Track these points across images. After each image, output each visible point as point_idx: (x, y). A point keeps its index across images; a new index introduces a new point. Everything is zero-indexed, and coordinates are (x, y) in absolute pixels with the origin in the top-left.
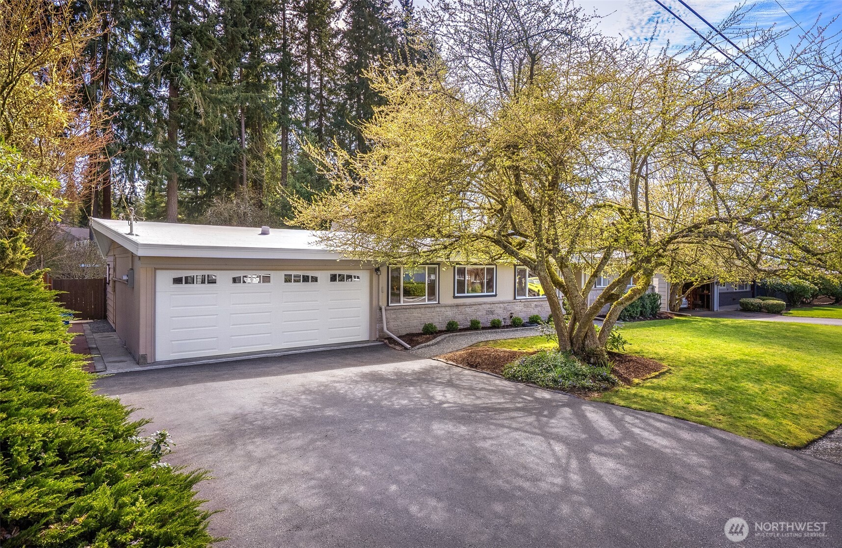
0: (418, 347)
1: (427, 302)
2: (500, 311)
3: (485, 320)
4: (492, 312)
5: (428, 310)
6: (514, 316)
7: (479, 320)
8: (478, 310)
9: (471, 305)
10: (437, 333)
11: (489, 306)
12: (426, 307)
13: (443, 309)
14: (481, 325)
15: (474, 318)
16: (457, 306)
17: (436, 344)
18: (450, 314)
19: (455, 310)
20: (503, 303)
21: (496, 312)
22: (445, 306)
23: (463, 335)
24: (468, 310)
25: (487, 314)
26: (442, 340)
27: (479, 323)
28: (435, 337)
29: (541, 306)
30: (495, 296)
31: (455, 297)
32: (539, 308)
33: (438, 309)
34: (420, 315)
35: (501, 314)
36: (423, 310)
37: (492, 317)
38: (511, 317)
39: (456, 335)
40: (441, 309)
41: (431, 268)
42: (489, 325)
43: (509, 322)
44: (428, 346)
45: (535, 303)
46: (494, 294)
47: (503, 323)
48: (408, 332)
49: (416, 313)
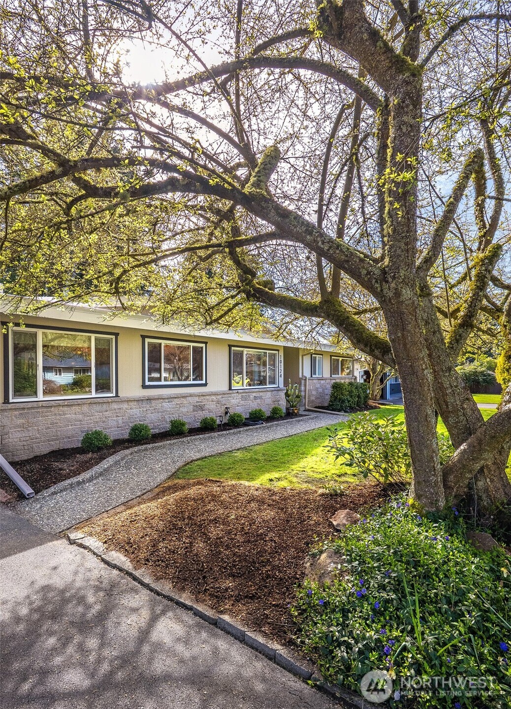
0: (52, 489)
1: (94, 395)
2: (212, 406)
3: (192, 419)
4: (202, 408)
5: (97, 408)
6: (231, 412)
7: (185, 420)
8: (181, 405)
9: (171, 398)
10: (108, 447)
11: (197, 399)
12: (92, 402)
13: (125, 406)
14: (186, 428)
15: (175, 417)
16: (149, 400)
17: (101, 474)
18: (136, 414)
19: (146, 406)
20: (215, 394)
21: (207, 407)
22: (128, 401)
23: (158, 448)
24: (166, 405)
25: (194, 411)
26: (117, 463)
27: (183, 424)
28: (102, 458)
29: (261, 398)
30: (205, 385)
31: (144, 386)
32: (258, 401)
33: (115, 406)
34: (80, 417)
35: (214, 411)
36: (85, 408)
37: (201, 415)
38: (226, 413)
39: (146, 450)
40: (121, 406)
41: (104, 339)
42: (198, 425)
43: (225, 420)
44: (79, 483)
45: (254, 394)
46: (204, 382)
47: (218, 422)
48: (55, 448)
49: (71, 414)
